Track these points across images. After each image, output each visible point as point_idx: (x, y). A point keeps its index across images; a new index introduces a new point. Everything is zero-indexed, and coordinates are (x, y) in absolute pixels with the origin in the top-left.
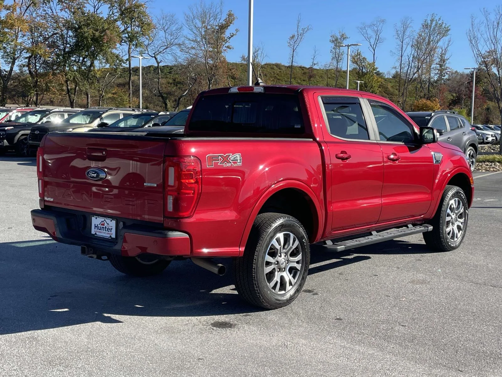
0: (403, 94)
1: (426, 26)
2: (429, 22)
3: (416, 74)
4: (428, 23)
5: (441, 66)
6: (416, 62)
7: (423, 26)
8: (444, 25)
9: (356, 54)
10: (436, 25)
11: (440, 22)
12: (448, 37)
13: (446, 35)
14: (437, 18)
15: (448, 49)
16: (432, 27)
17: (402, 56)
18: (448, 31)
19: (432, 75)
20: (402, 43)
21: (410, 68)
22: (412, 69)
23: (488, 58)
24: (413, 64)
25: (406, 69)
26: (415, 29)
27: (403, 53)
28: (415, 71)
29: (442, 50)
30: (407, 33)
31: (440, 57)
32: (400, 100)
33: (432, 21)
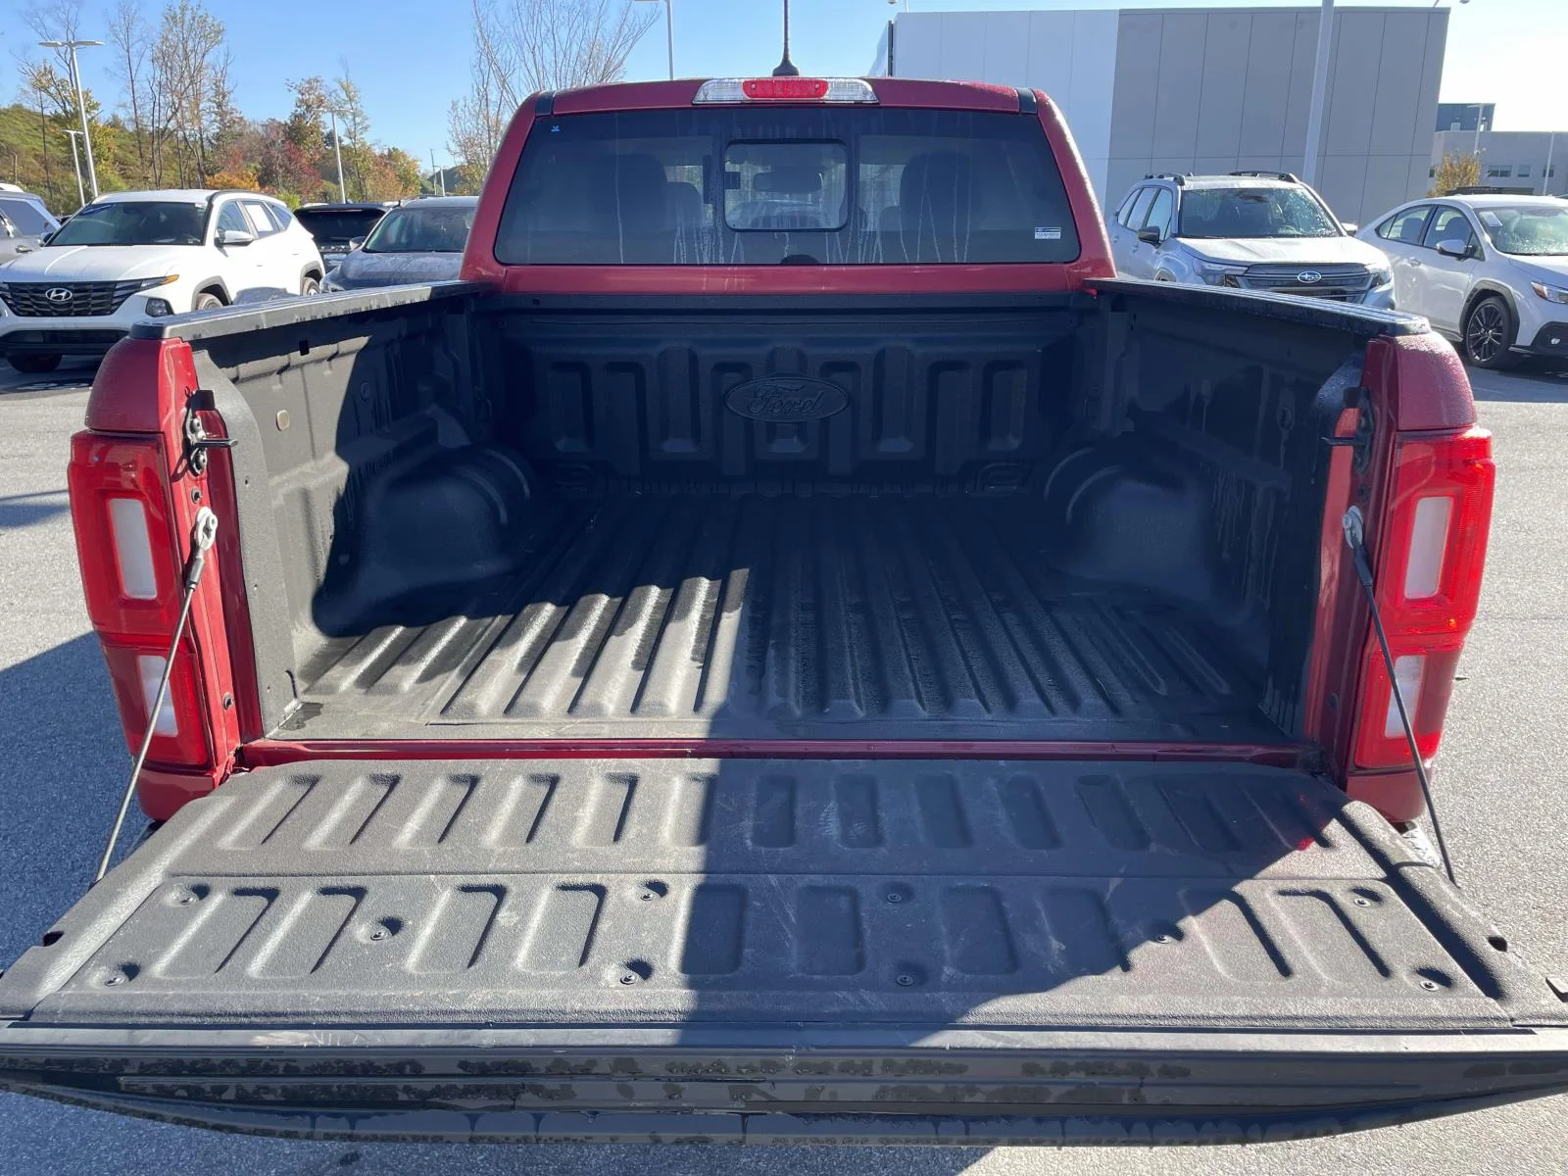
0: (152, 162)
1: (173, 19)
2: (178, 11)
3: (172, 121)
4: (175, 14)
5: (219, 105)
6: (168, 95)
7: (167, 18)
8: (210, 20)
9: (43, 71)
10: (193, 19)
11: (200, 12)
12: (223, 46)
13: (221, 42)
14: (193, 3)
15: (229, 69)
16: (187, 23)
17: (132, 81)
18: (219, 32)
19: (205, 123)
20: (128, 51)
21: (157, 108)
22: (162, 111)
23: (309, 95)
24: (161, 97)
25: (149, 107)
26: (151, 22)
27: (134, 72)
28: (170, 114)
29: (216, 73)
30: (136, 32)
31: (214, 87)
32: (149, 175)
33: (183, 9)
